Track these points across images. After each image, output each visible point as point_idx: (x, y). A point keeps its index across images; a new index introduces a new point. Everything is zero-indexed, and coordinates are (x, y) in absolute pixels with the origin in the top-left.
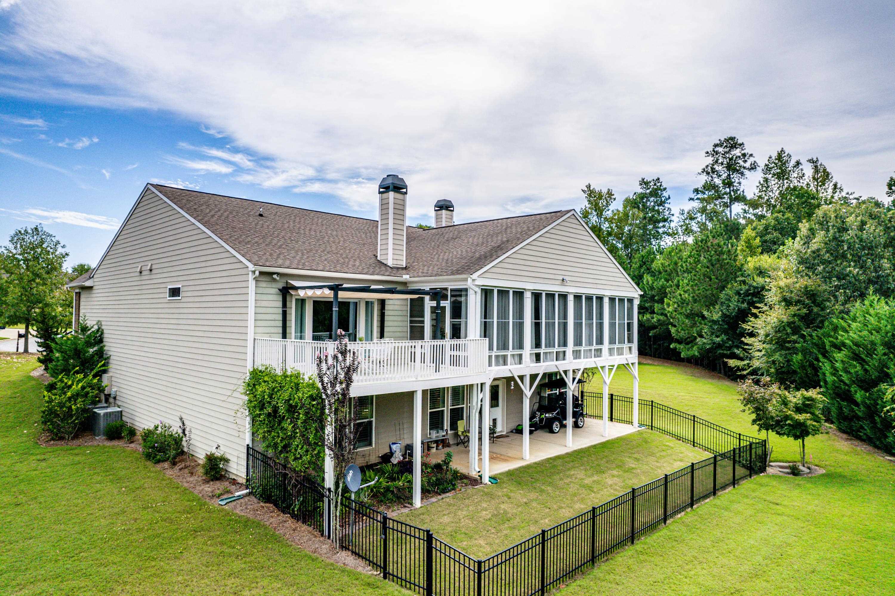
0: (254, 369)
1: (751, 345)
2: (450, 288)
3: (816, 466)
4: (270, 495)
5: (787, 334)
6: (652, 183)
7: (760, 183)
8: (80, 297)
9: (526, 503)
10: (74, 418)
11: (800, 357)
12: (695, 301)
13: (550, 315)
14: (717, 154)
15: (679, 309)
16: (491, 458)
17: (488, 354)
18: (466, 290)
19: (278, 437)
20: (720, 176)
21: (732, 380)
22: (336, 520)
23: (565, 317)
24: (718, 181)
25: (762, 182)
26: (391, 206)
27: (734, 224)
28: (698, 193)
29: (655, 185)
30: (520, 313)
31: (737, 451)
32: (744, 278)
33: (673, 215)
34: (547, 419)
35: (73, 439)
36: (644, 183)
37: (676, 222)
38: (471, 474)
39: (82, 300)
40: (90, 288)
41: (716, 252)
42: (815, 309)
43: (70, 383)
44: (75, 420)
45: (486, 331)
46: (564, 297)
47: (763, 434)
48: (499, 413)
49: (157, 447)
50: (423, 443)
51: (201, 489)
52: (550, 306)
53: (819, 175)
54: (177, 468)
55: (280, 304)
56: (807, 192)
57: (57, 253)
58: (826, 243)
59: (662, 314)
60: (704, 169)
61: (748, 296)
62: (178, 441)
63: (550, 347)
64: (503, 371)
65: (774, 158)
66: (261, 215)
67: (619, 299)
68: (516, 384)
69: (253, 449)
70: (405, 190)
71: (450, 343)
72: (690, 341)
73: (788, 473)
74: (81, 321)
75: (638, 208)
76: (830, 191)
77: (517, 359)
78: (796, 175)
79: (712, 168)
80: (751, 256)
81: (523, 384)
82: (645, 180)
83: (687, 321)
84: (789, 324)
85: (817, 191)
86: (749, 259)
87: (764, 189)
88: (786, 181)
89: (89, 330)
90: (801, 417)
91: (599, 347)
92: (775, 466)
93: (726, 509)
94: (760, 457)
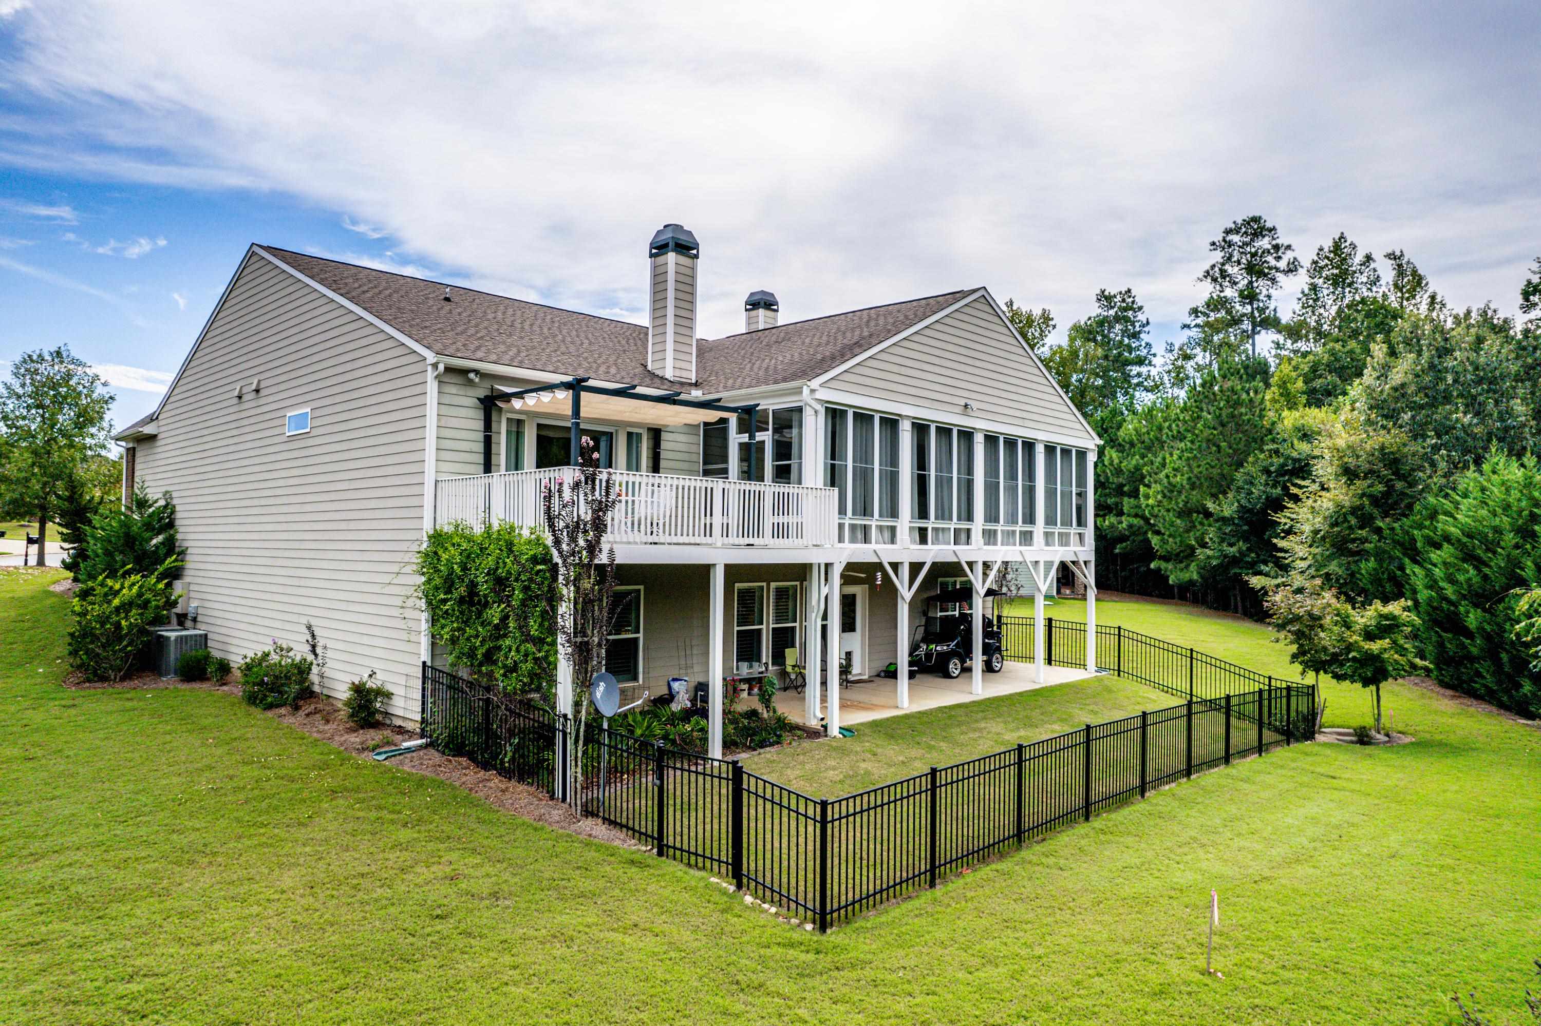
0: (435, 530)
1: (1286, 551)
2: (771, 408)
3: (1400, 732)
4: (463, 743)
5: (1350, 528)
6: (1119, 298)
7: (1303, 292)
8: (134, 456)
9: (903, 762)
10: (125, 643)
11: (1372, 564)
12: (1193, 487)
13: (945, 464)
14: (1230, 246)
15: (1165, 502)
16: (843, 706)
17: (837, 521)
18: (800, 410)
19: (477, 636)
20: (1235, 283)
21: (1256, 621)
22: (576, 765)
23: (970, 470)
24: (1229, 293)
25: (1307, 291)
26: (671, 277)
27: (1259, 363)
28: (1197, 317)
29: (1124, 301)
30: (892, 457)
31: (1266, 695)
32: (1275, 446)
33: (1154, 355)
34: (939, 654)
35: (123, 679)
36: (1105, 298)
37: (1160, 364)
38: (808, 724)
39: (138, 460)
40: (152, 438)
41: (1228, 402)
42: (1399, 485)
43: (117, 587)
44: (127, 646)
45: (834, 477)
46: (967, 436)
47: (1310, 678)
48: (857, 642)
49: (267, 684)
50: (724, 679)
51: (343, 739)
52: (944, 448)
53: (1406, 280)
54: (302, 713)
55: (480, 425)
56: (1382, 307)
57: (95, 396)
58: (1417, 376)
59: (1136, 516)
60: (1208, 272)
61: (1283, 475)
62: (303, 670)
63: (943, 519)
64: (863, 553)
65: (1326, 250)
66: (447, 299)
67: (1062, 450)
68: (886, 575)
69: (432, 668)
70: (695, 252)
71: (773, 489)
72: (1185, 555)
73: (1352, 742)
74: (137, 491)
75: (1095, 340)
76: (1424, 307)
77: (887, 535)
78: (1365, 280)
79: (1220, 270)
80: (1289, 409)
81: (897, 575)
82: (1106, 293)
83: (1179, 521)
84: (1354, 510)
85: (1402, 306)
86: (1286, 413)
87: (1311, 302)
88: (1347, 290)
89: (150, 506)
90: (1375, 647)
91: (1028, 528)
92: (1330, 733)
93: (1246, 780)
94: (1305, 719)
